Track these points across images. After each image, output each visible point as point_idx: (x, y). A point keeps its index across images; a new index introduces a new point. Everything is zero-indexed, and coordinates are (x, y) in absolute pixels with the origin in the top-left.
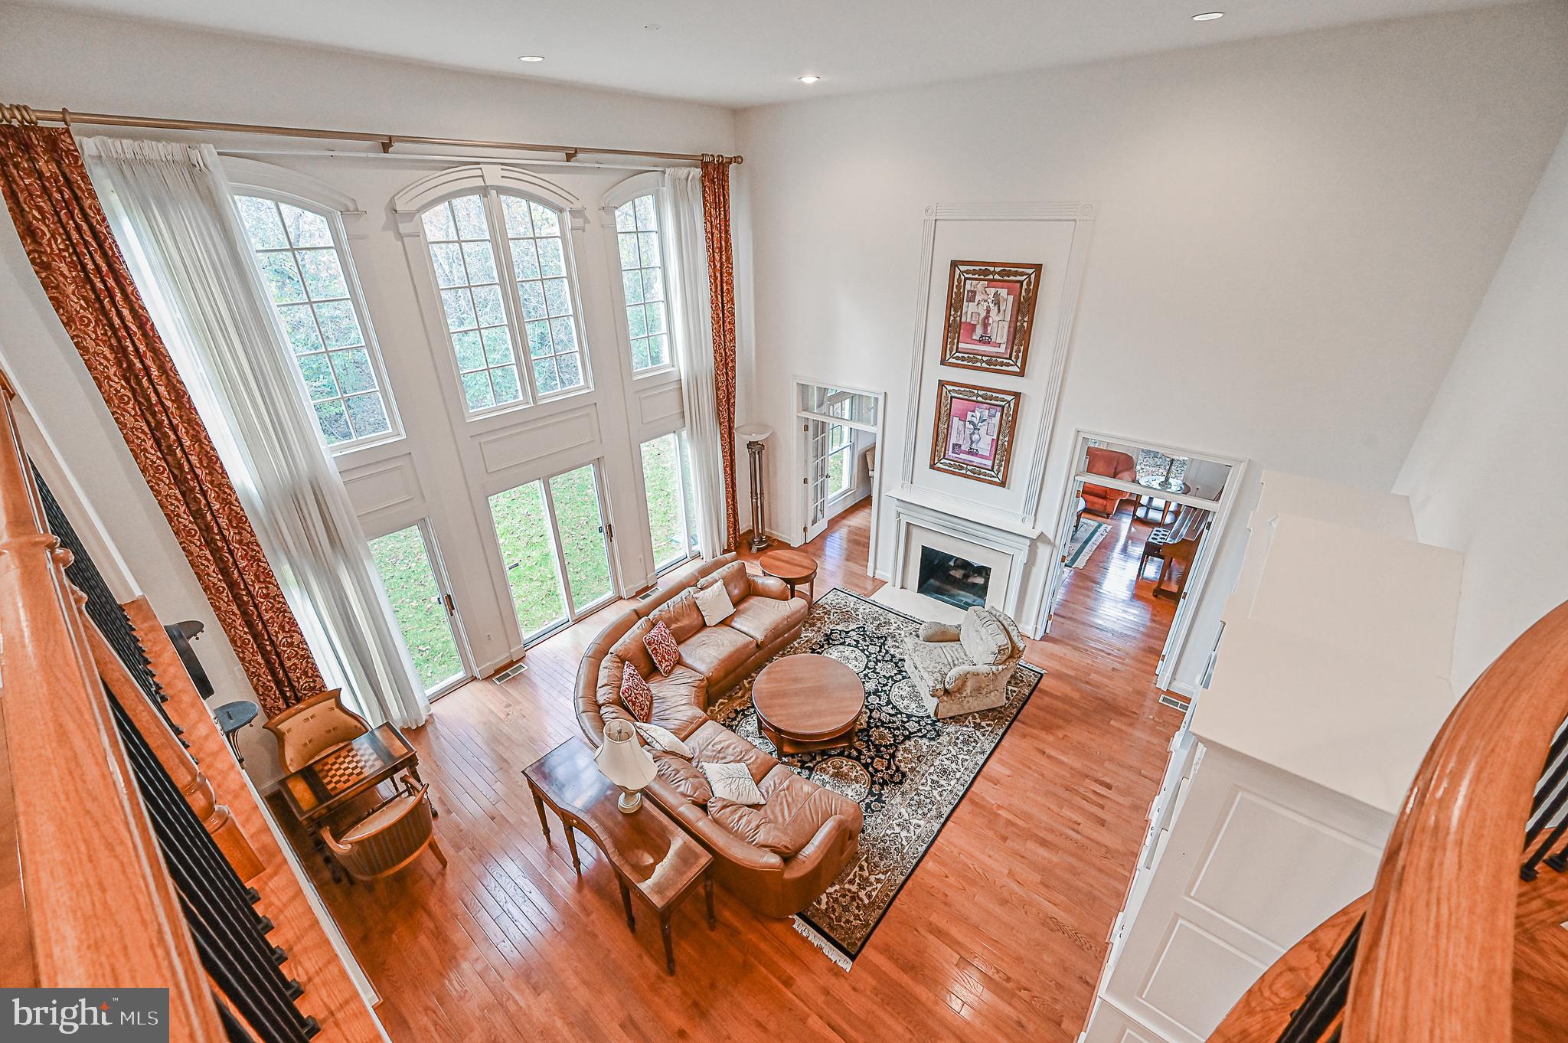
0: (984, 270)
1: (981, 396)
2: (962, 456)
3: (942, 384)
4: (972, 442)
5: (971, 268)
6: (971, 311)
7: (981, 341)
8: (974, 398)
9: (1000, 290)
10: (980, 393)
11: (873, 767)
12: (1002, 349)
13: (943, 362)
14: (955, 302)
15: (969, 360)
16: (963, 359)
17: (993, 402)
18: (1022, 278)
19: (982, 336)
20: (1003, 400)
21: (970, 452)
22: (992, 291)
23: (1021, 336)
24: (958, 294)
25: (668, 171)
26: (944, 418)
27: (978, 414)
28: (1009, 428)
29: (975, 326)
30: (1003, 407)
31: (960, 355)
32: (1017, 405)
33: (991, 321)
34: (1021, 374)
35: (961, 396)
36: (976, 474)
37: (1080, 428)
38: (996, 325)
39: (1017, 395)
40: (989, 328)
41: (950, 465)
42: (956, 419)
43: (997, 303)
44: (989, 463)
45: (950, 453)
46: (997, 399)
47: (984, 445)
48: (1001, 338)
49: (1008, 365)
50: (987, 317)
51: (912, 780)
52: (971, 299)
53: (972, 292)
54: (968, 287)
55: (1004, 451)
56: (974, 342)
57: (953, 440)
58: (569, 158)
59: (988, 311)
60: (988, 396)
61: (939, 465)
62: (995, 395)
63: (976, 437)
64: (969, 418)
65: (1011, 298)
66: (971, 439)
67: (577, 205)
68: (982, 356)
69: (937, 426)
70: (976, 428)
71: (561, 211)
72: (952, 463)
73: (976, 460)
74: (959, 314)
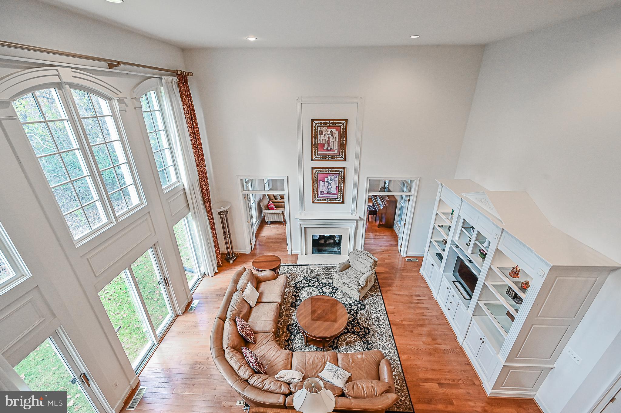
0: (325, 122)
1: (330, 171)
2: (325, 195)
3: (313, 168)
4: (328, 189)
5: (320, 122)
6: (322, 139)
7: (327, 150)
8: (327, 172)
9: (333, 130)
10: (330, 170)
11: (356, 332)
12: (336, 152)
13: (313, 160)
14: (315, 136)
15: (323, 157)
16: (321, 158)
17: (335, 172)
18: (341, 125)
19: (327, 148)
20: (339, 171)
21: (328, 194)
22: (330, 130)
23: (343, 146)
24: (315, 132)
25: (163, 77)
26: (315, 182)
27: (329, 178)
28: (342, 181)
29: (324, 144)
30: (339, 174)
31: (319, 156)
32: (344, 172)
33: (330, 142)
34: (345, 160)
35: (322, 172)
36: (332, 201)
37: (369, 176)
38: (332, 143)
39: (344, 168)
40: (330, 145)
41: (320, 200)
43: (332, 135)
44: (336, 196)
45: (320, 195)
46: (336, 171)
47: (333, 189)
48: (336, 148)
49: (339, 157)
50: (329, 140)
51: (371, 329)
52: (321, 134)
53: (321, 131)
54: (319, 129)
55: (341, 190)
56: (325, 150)
57: (320, 190)
58: (111, 66)
59: (329, 138)
60: (333, 170)
61: (315, 201)
62: (335, 170)
63: (330, 187)
64: (326, 180)
65: (337, 132)
66: (328, 188)
67: (121, 96)
68: (329, 155)
69: (313, 186)
70: (329, 183)
71: (110, 99)
72: (321, 199)
73: (331, 196)
74: (317, 140)
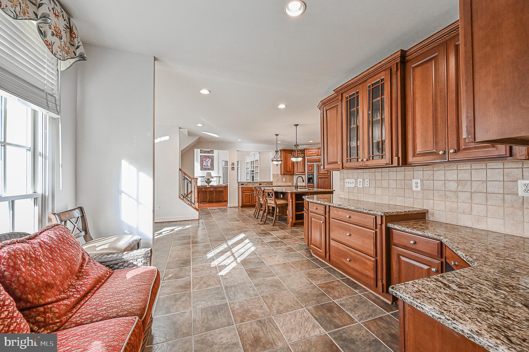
2: (206, 167)
3: (201, 156)
4: (207, 164)
8: (206, 158)
13: (201, 153)
21: (207, 166)
27: (207, 160)
28: (212, 161)
30: (211, 158)
31: (203, 152)
34: (213, 153)
35: (204, 158)
36: (209, 169)
39: (213, 156)
41: (204, 169)
42: (204, 161)
44: (210, 167)
45: (204, 167)
47: (209, 165)
49: (211, 152)
55: (212, 165)
57: (204, 165)
60: (209, 157)
68: (207, 151)
69: (201, 163)
70: (207, 162)
73: (208, 167)
